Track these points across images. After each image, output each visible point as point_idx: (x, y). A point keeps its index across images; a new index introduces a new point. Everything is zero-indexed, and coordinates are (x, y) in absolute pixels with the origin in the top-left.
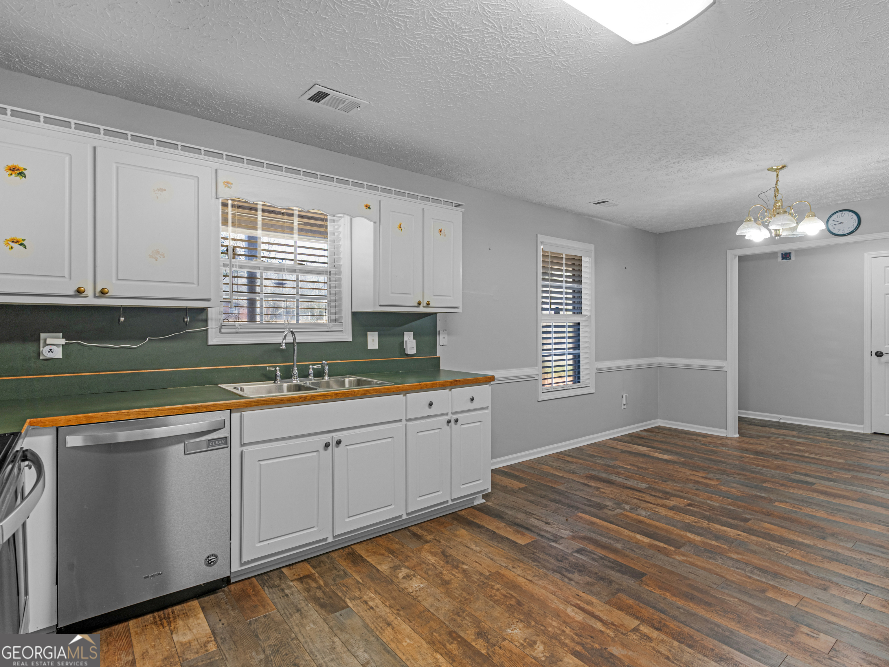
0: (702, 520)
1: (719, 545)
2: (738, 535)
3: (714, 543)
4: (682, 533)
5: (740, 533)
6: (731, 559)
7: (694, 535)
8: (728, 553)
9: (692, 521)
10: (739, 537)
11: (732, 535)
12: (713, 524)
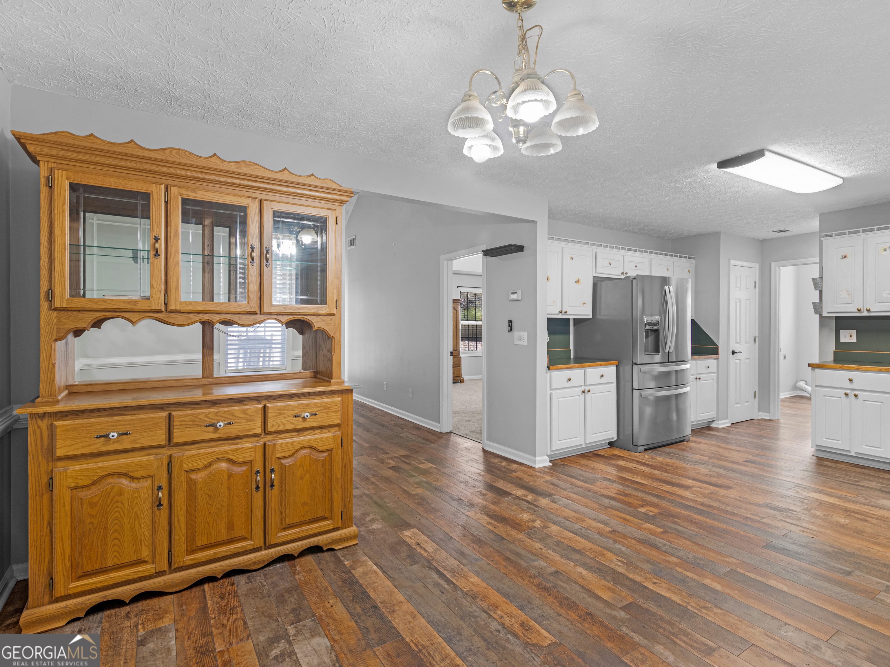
0: (696, 611)
1: (685, 572)
2: (655, 583)
3: (690, 575)
4: (728, 591)
5: (651, 587)
6: (678, 557)
7: (712, 587)
8: (679, 562)
9: (712, 611)
10: (655, 581)
11: (663, 584)
12: (681, 603)
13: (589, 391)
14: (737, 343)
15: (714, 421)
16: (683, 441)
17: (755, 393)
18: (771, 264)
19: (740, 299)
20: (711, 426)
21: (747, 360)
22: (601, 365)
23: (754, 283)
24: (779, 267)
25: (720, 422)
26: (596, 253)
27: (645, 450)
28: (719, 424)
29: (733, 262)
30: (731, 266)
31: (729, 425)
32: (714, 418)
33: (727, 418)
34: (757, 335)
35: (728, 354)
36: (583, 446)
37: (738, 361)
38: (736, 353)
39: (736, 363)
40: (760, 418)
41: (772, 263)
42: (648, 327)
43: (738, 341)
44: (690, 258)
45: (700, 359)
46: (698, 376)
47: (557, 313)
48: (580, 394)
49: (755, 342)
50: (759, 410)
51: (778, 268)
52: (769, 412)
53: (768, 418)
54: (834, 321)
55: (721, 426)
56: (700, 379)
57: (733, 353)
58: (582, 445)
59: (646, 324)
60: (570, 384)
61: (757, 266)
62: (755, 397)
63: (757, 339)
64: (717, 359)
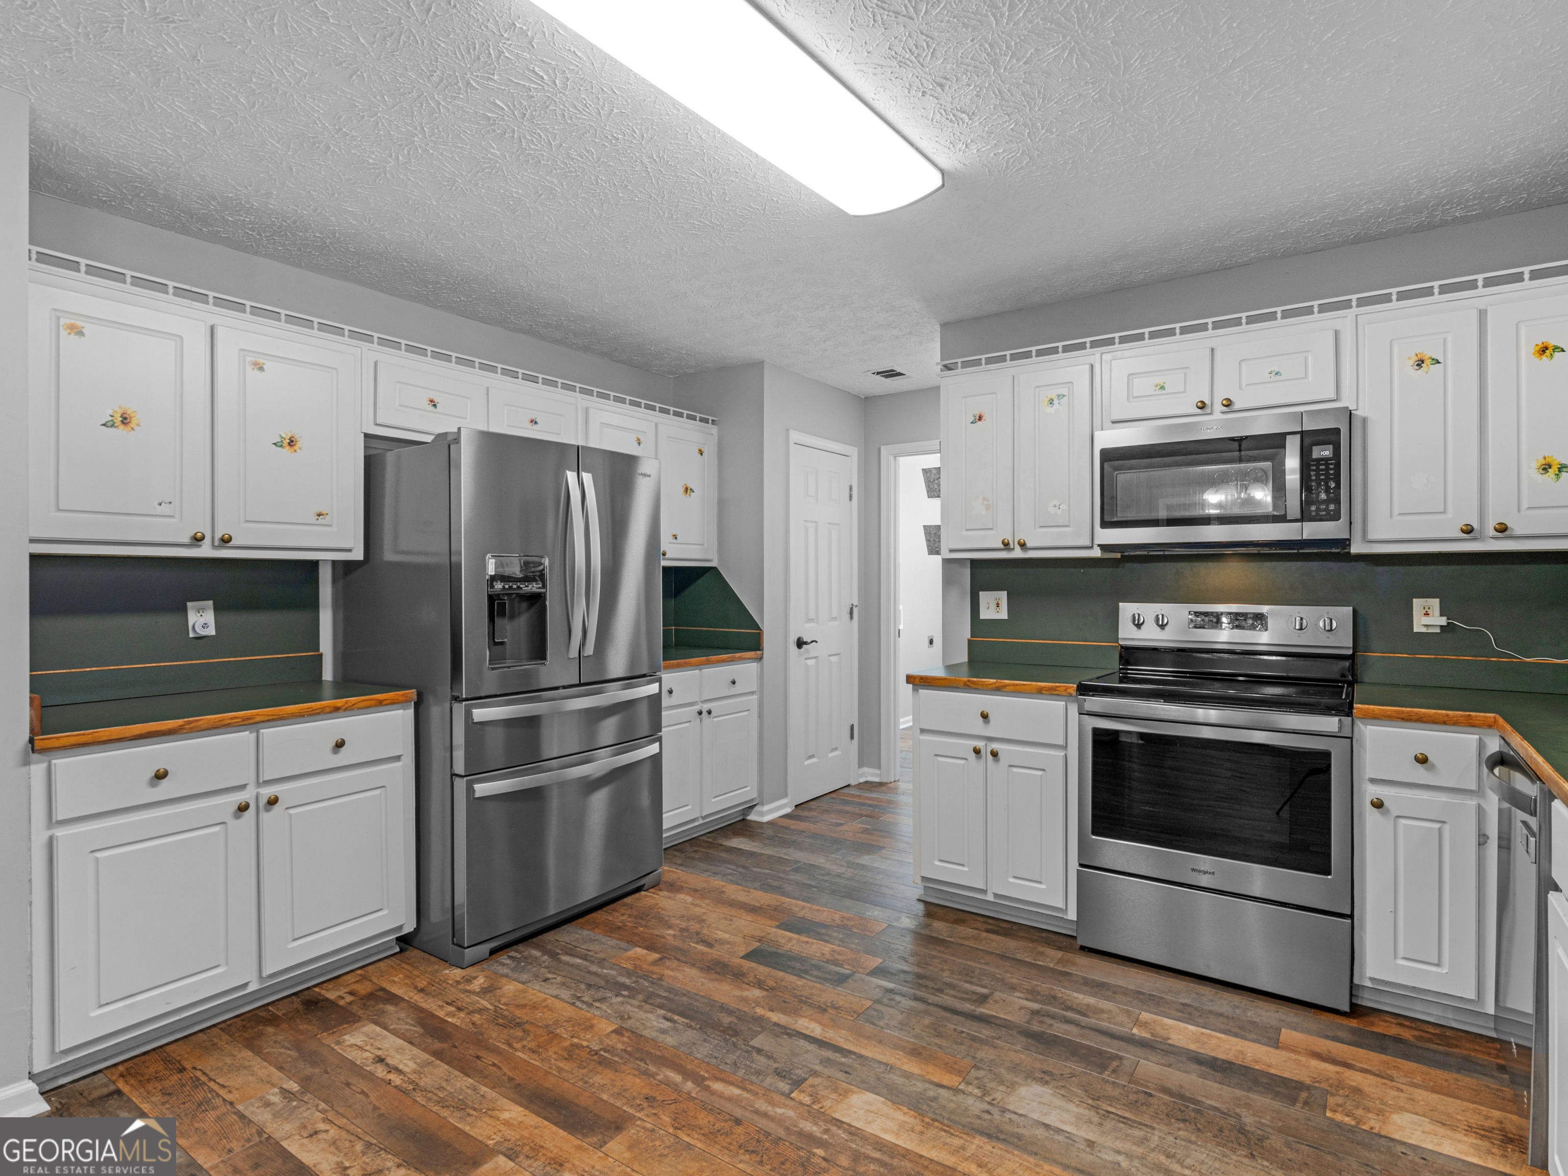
13: (272, 802)
14: (810, 620)
15: (755, 805)
16: (639, 889)
17: (852, 727)
18: (880, 449)
19: (816, 522)
20: (749, 818)
21: (833, 659)
22: (337, 709)
23: (848, 488)
24: (895, 457)
25: (766, 808)
26: (376, 364)
27: (493, 952)
28: (762, 814)
29: (795, 436)
30: (792, 445)
31: (788, 810)
32: (752, 800)
33: (785, 795)
34: (856, 603)
35: (786, 649)
36: (252, 987)
37: (811, 662)
38: (806, 643)
39: (807, 666)
40: (862, 780)
41: (883, 448)
42: (498, 586)
43: (812, 615)
44: (705, 421)
45: (709, 663)
46: (705, 707)
47: (186, 539)
48: (227, 815)
49: (851, 618)
50: (861, 764)
51: (892, 459)
52: (879, 767)
53: (877, 780)
54: (968, 571)
55: (766, 819)
56: (709, 712)
57: (800, 643)
58: (245, 985)
59: (493, 579)
60: (165, 789)
61: (853, 452)
62: (852, 737)
63: (855, 610)
64: (760, 659)
